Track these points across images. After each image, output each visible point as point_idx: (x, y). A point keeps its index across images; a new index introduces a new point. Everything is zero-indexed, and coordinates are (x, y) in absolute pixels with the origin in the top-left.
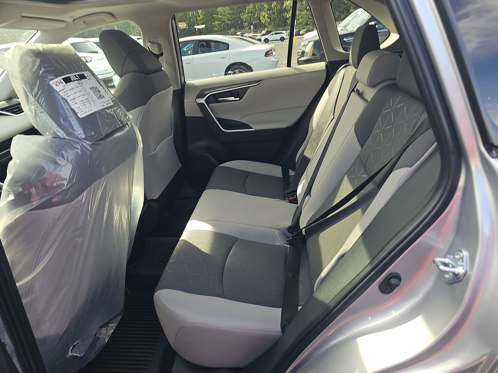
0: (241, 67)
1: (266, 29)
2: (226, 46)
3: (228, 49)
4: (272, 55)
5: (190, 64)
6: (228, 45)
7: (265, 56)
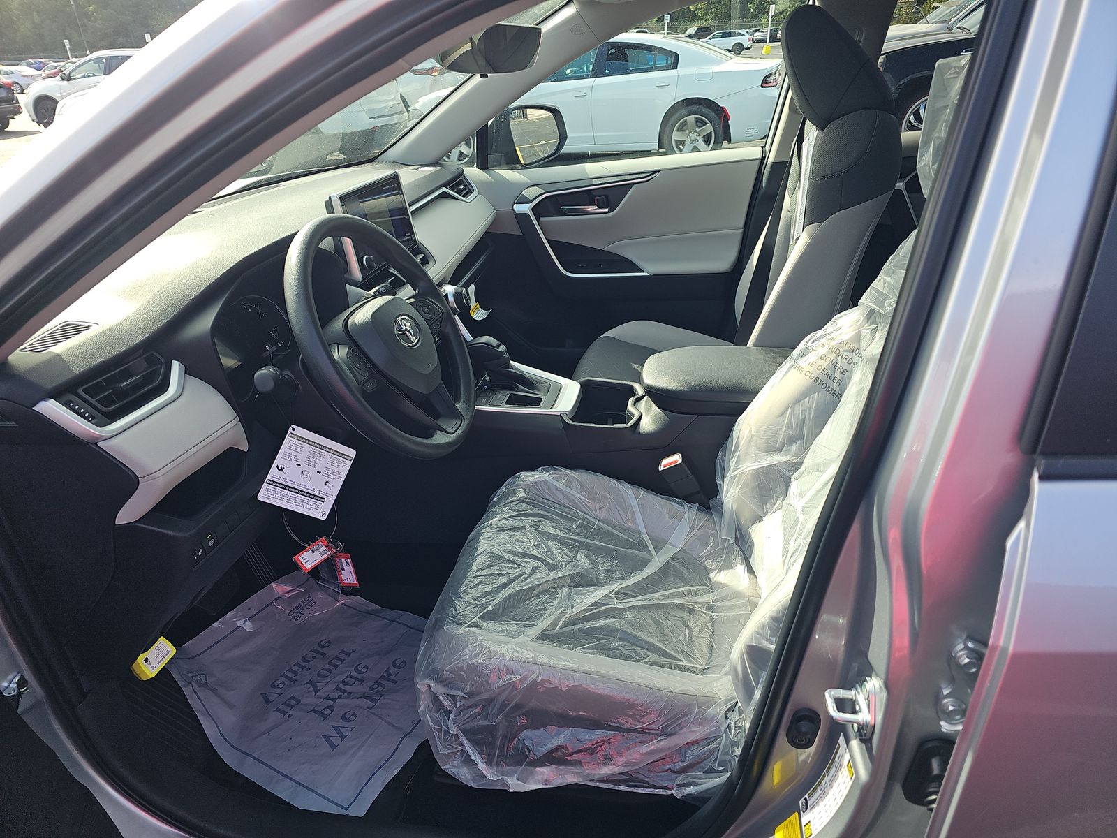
0: (703, 109)
1: (697, 24)
2: (673, 60)
3: (675, 66)
4: (774, 84)
5: (585, 98)
6: (677, 56)
7: (762, 86)
